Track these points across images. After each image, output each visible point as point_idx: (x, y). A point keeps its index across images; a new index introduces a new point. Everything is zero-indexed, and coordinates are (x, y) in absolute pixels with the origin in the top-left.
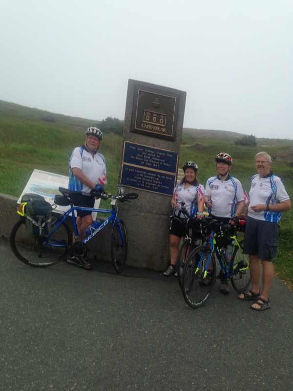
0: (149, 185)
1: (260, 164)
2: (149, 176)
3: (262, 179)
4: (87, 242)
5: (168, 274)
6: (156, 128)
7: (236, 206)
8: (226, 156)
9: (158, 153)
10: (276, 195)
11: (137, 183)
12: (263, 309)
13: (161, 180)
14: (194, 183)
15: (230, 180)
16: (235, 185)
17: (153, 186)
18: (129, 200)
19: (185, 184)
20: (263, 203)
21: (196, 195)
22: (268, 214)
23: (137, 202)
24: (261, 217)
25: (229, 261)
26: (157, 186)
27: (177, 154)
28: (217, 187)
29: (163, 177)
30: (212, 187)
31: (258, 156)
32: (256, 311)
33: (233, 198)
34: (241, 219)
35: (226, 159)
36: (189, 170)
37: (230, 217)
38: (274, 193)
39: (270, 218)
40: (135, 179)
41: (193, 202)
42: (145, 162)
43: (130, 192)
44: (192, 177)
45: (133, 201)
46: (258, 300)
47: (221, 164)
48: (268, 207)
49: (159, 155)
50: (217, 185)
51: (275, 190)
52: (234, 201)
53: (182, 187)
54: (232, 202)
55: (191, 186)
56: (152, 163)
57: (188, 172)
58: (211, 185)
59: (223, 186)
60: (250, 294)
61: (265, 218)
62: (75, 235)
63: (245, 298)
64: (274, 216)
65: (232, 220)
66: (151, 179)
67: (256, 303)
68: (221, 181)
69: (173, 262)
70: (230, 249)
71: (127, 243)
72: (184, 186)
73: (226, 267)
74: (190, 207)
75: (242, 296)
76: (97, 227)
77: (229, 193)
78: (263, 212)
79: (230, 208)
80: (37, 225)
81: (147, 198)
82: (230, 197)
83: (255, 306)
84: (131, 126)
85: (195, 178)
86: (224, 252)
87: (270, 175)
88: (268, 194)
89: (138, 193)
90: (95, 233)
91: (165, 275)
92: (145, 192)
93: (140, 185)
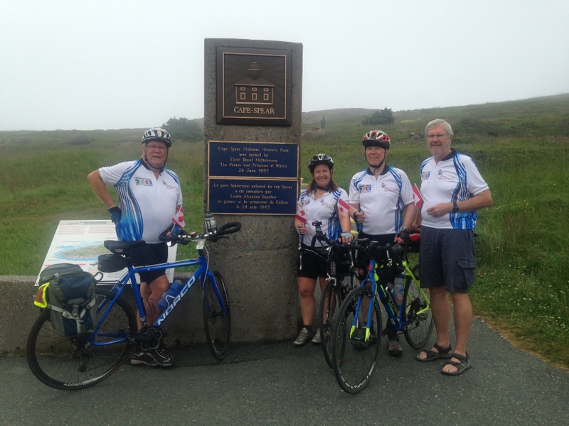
0: (256, 205)
1: (435, 139)
2: (254, 189)
3: (440, 162)
4: (161, 322)
5: (301, 343)
6: (257, 110)
7: (401, 212)
8: (380, 134)
9: (265, 150)
10: (466, 186)
11: (235, 205)
12: (461, 371)
13: (274, 192)
14: (331, 187)
15: (389, 173)
16: (398, 181)
17: (262, 204)
18: (225, 235)
19: (315, 192)
20: (447, 201)
21: (336, 206)
22: (456, 217)
23: (239, 236)
24: (446, 224)
25: (400, 304)
26: (268, 204)
27: (296, 145)
28: (369, 188)
29: (278, 187)
30: (360, 189)
31: (430, 127)
32: (451, 377)
33: (397, 200)
34: (412, 232)
35: (380, 139)
36: (320, 168)
37: (394, 232)
38: (464, 181)
39: (460, 224)
40: (232, 199)
41: (331, 219)
42: (246, 168)
43: (226, 223)
44: (326, 178)
45: (231, 236)
46: (450, 358)
47: (374, 148)
48: (455, 204)
49: (267, 153)
50: (368, 184)
51: (464, 178)
52: (398, 205)
53: (310, 198)
54: (395, 208)
55: (326, 194)
56: (257, 169)
57: (319, 172)
58: (358, 186)
59: (379, 184)
60: (435, 350)
61: (453, 224)
62: (141, 317)
63: (428, 357)
64: (467, 218)
65: (399, 236)
66: (257, 194)
67: (449, 363)
68: (374, 177)
69: (306, 322)
70: (399, 284)
71: (228, 306)
72: (313, 196)
73: (396, 315)
74: (327, 227)
75: (423, 356)
76: (176, 293)
77: (390, 194)
78: (448, 216)
79: (392, 218)
80: (71, 317)
81: (255, 226)
82: (392, 200)
83: (449, 368)
84: (216, 114)
85: (331, 179)
86: (392, 291)
87: (453, 154)
88: (453, 185)
89: (238, 220)
90: (175, 303)
91: (297, 345)
92: (251, 217)
93: (241, 207)
